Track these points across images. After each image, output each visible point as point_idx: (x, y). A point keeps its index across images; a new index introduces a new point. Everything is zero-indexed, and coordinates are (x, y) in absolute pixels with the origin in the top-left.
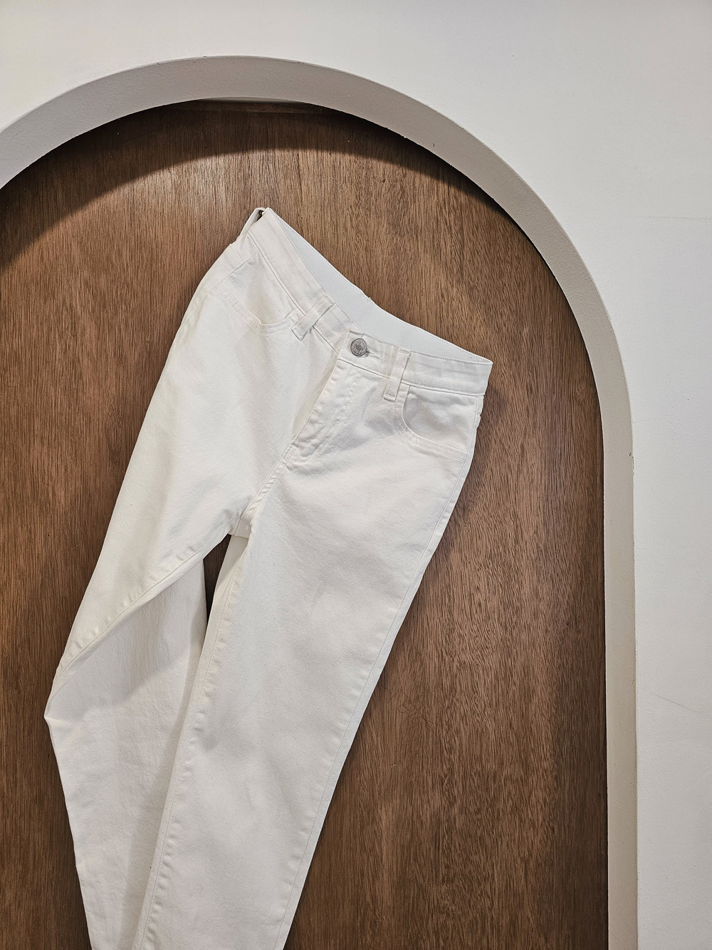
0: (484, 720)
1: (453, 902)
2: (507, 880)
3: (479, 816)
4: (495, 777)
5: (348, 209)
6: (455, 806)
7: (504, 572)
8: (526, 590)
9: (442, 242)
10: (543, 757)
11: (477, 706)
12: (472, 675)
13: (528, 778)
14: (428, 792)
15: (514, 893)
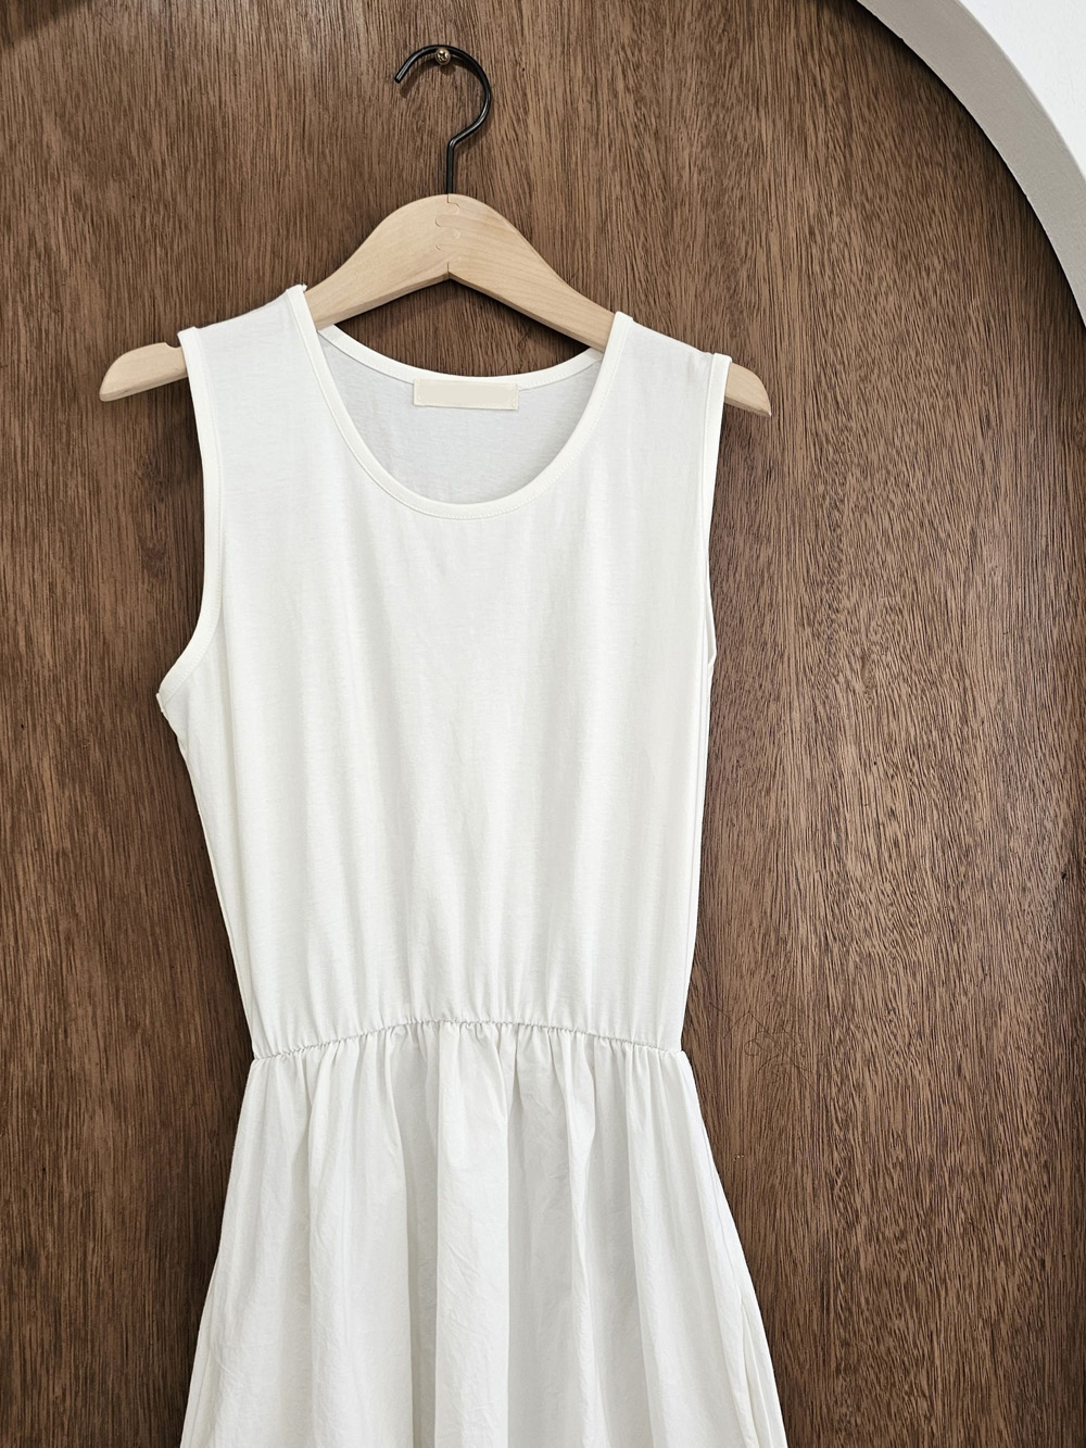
0: (910, 1063)
1: (859, 1408)
2: (958, 1363)
3: (904, 1246)
4: (931, 1171)
5: (617, 52)
6: (858, 1227)
7: (942, 781)
8: (984, 814)
9: (809, 124)
10: (1021, 1127)
11: (895, 1036)
12: (885, 977)
13: (993, 1168)
14: (804, 1204)
15: (972, 1385)
